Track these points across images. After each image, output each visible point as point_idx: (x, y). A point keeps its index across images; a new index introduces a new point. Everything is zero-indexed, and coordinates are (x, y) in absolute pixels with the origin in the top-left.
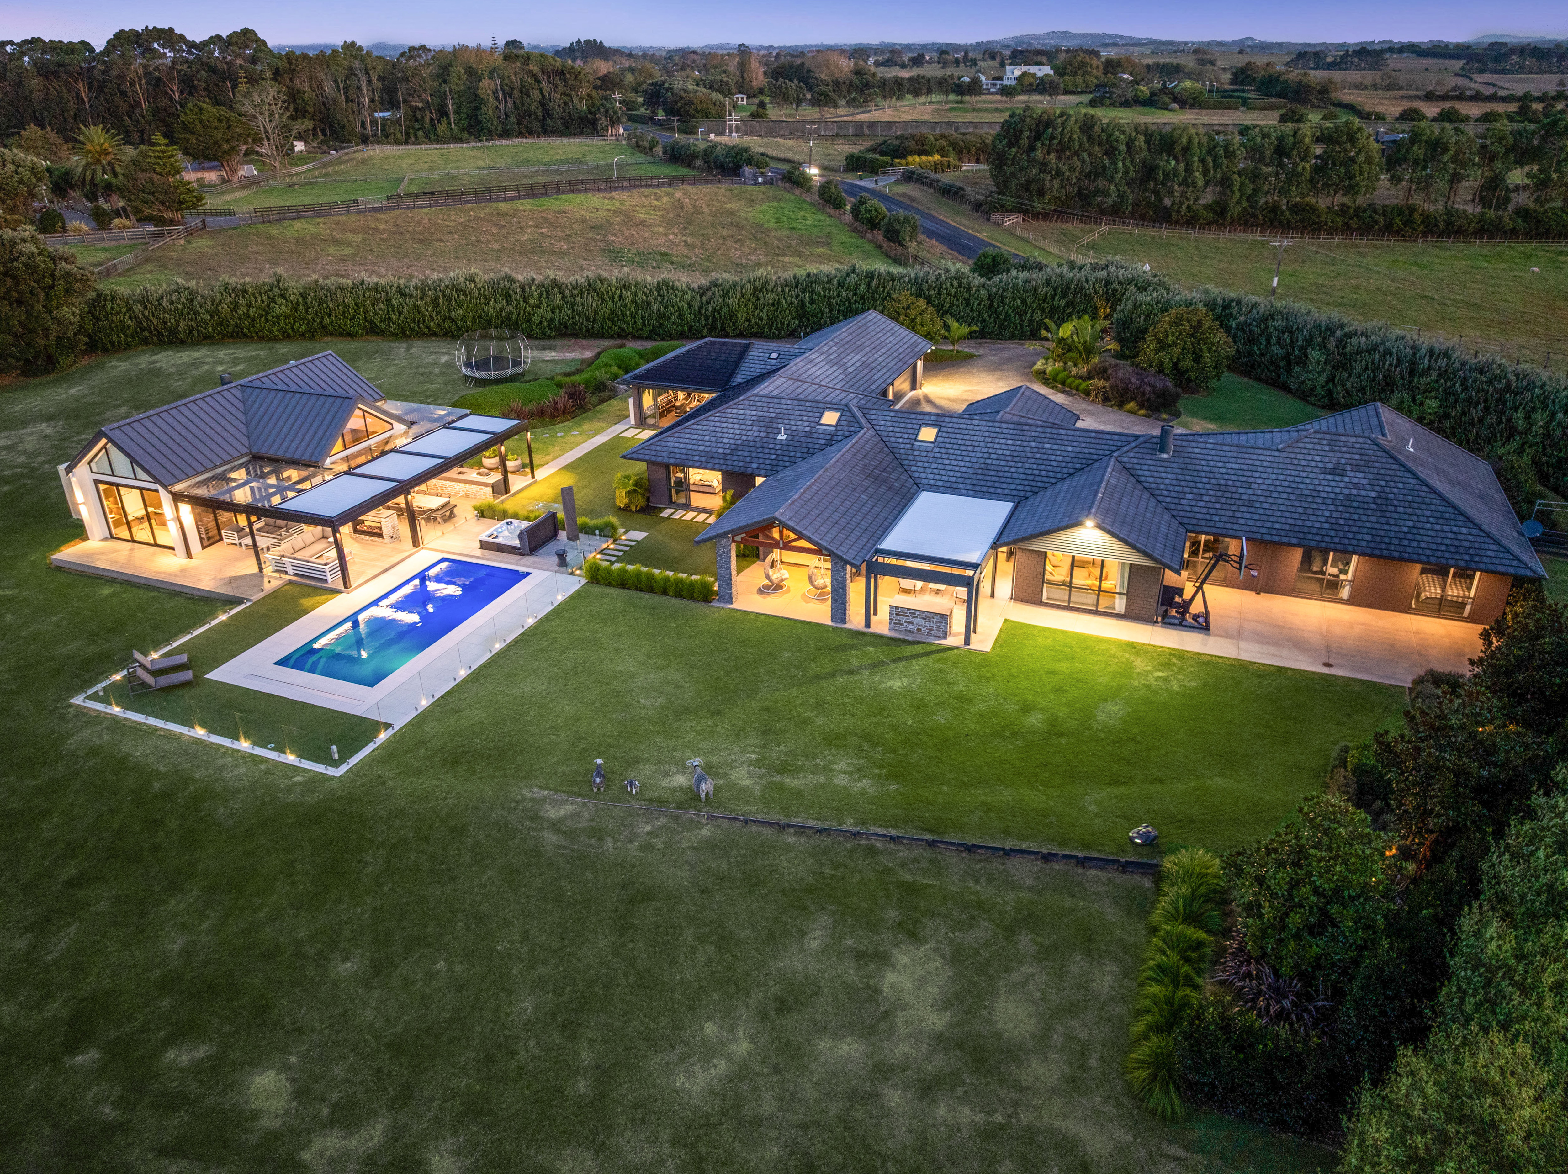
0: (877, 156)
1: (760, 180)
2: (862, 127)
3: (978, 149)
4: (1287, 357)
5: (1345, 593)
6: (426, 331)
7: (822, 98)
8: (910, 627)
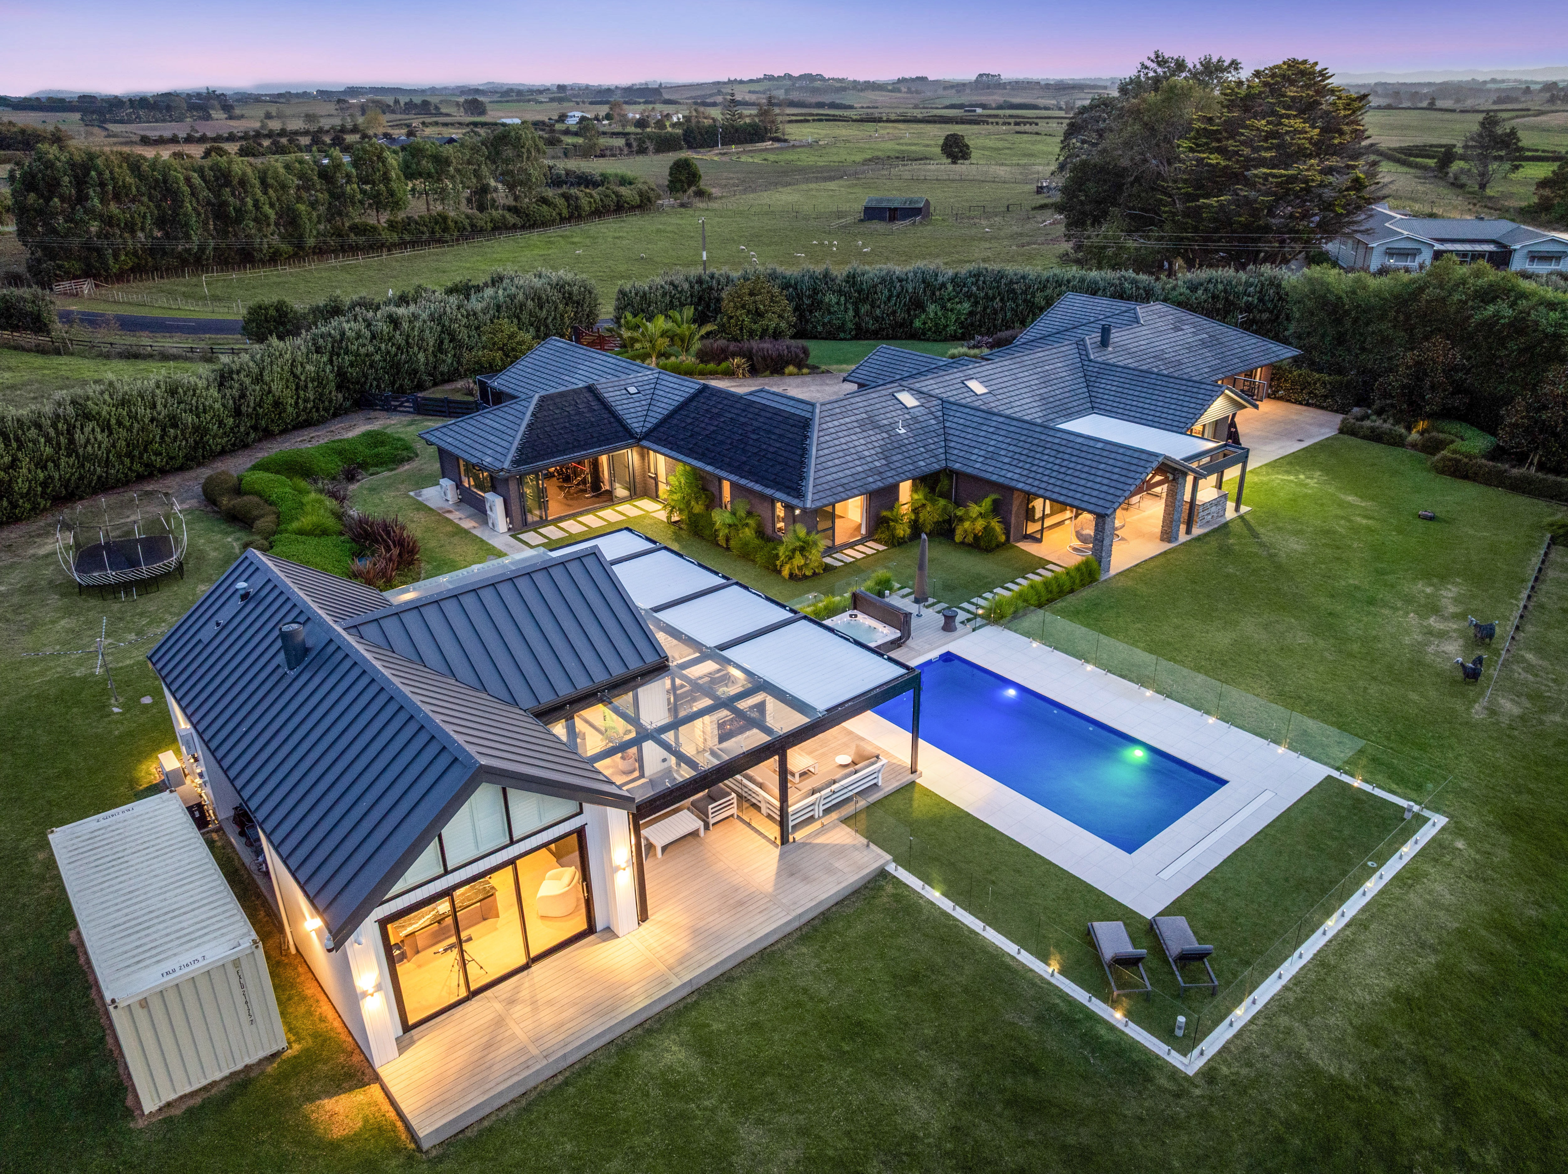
8: (1209, 517)
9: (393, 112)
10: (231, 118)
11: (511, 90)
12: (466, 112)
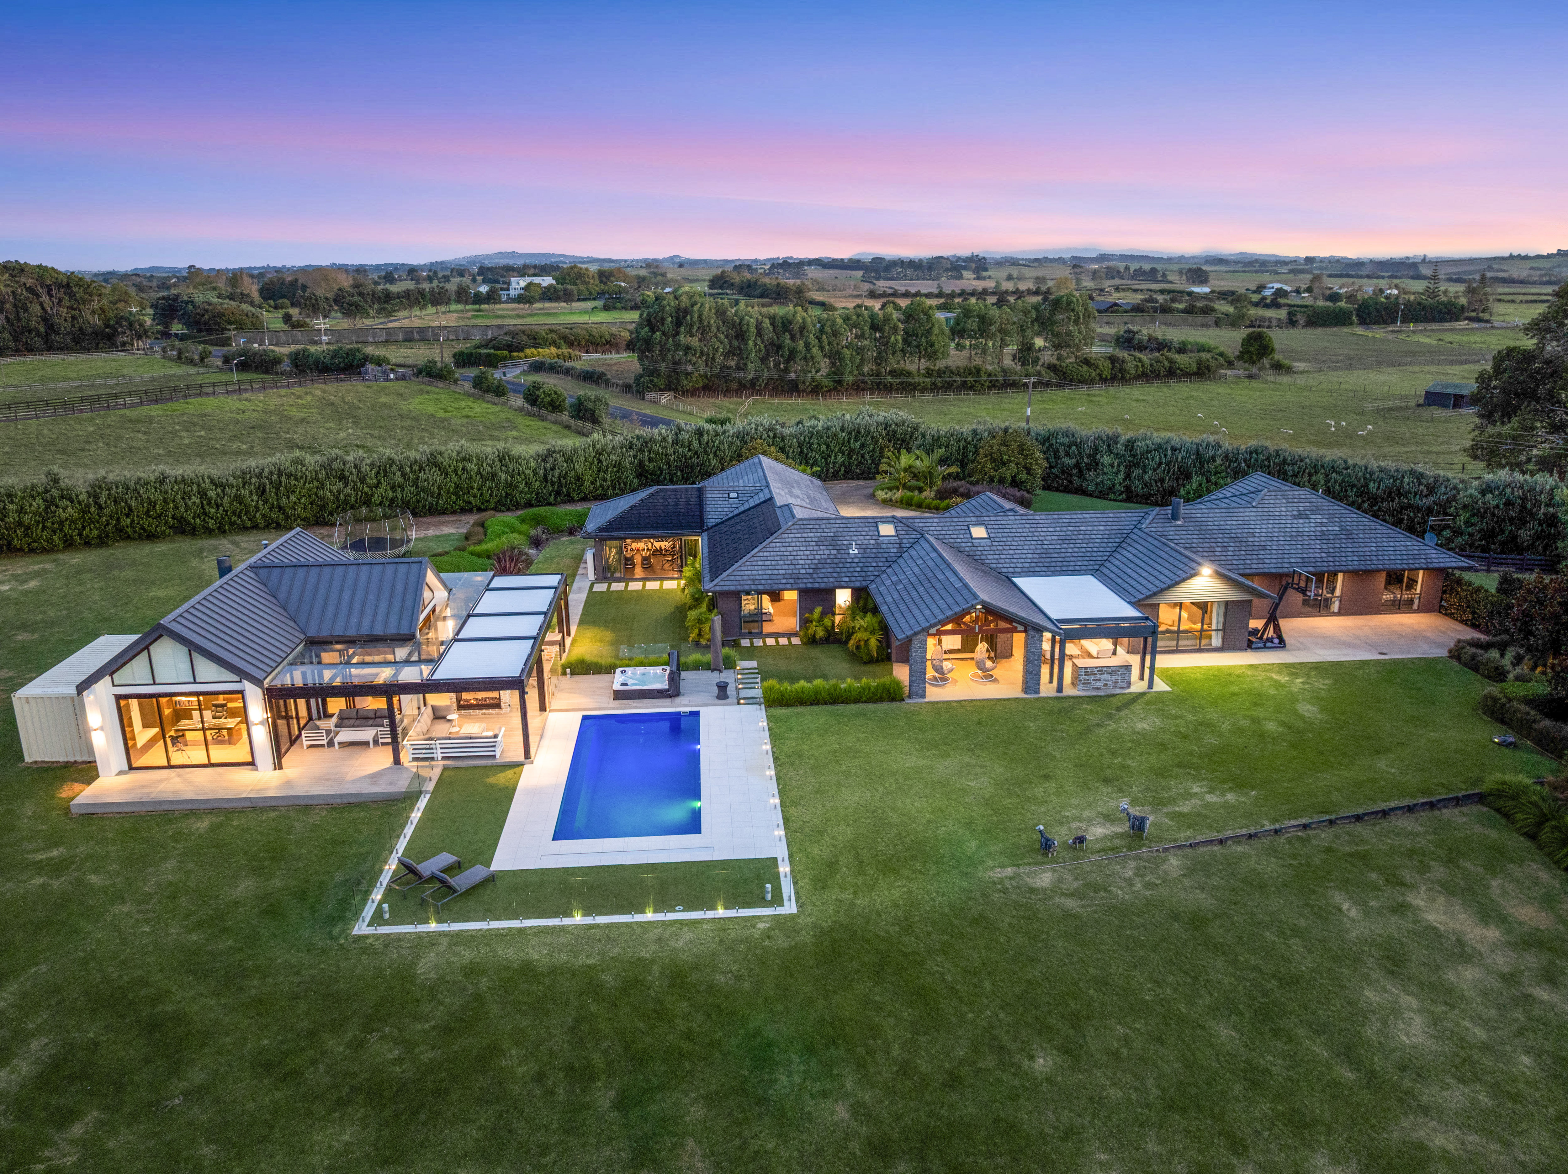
0: (492, 351)
1: (392, 376)
2: (412, 332)
3: (587, 341)
4: (1077, 465)
5: (1335, 607)
6: (249, 524)
7: (353, 308)
8: (1098, 684)
9: (1122, 278)
10: (978, 278)
11: (1256, 261)
12: (1188, 280)
